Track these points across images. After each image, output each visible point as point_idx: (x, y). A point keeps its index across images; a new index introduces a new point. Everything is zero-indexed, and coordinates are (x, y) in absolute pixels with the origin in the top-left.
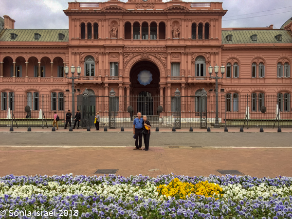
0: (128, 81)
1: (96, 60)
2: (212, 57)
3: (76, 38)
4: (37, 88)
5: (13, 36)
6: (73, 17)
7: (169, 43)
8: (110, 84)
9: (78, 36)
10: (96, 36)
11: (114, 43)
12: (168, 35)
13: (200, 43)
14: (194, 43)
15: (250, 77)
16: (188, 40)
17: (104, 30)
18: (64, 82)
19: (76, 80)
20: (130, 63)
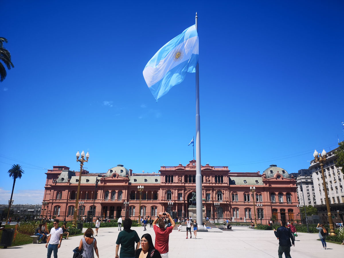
0: (186, 202)
1: (172, 192)
2: (225, 191)
3: (164, 182)
4: (145, 205)
5: (135, 180)
6: (163, 173)
7: (205, 185)
8: (178, 203)
9: (164, 181)
10: (172, 181)
11: (180, 184)
12: (204, 181)
13: (220, 185)
14: (217, 185)
15: (243, 201)
16: (214, 183)
17: (176, 179)
18: (157, 202)
19: (164, 202)
20: (188, 193)
